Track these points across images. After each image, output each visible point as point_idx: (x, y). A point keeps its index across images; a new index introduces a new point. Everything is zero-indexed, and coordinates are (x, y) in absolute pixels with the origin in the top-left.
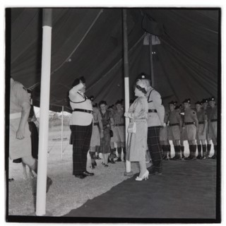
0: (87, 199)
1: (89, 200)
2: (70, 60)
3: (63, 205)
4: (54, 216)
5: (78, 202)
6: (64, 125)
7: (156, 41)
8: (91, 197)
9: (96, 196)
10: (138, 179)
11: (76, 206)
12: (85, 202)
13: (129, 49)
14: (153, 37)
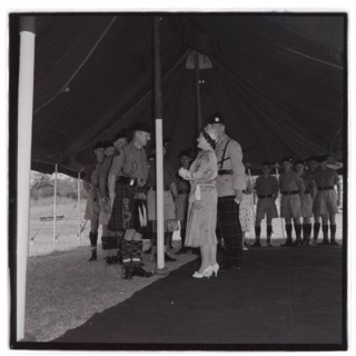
0: (93, 313)
1: (96, 314)
2: (67, 90)
3: (53, 322)
4: (39, 340)
5: (78, 318)
6: (58, 194)
7: (205, 64)
8: (100, 310)
9: (109, 307)
10: (197, 275)
11: (76, 323)
12: (89, 317)
13: (162, 75)
14: (201, 56)
